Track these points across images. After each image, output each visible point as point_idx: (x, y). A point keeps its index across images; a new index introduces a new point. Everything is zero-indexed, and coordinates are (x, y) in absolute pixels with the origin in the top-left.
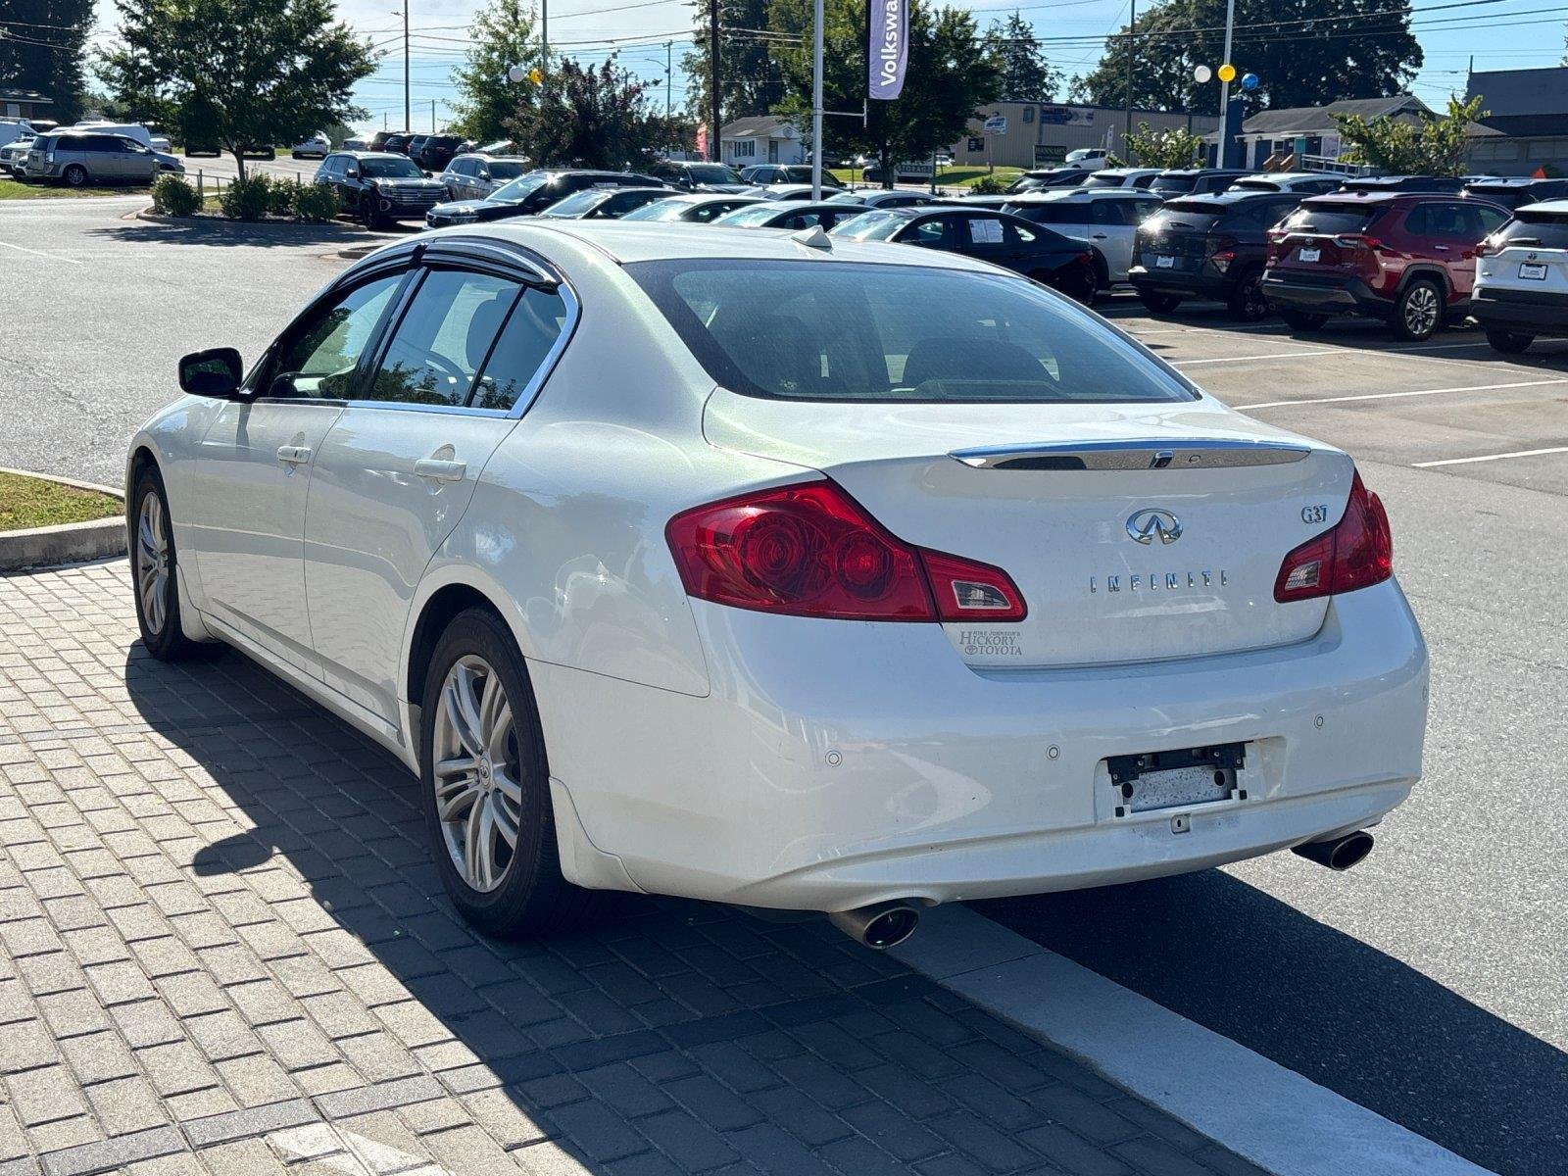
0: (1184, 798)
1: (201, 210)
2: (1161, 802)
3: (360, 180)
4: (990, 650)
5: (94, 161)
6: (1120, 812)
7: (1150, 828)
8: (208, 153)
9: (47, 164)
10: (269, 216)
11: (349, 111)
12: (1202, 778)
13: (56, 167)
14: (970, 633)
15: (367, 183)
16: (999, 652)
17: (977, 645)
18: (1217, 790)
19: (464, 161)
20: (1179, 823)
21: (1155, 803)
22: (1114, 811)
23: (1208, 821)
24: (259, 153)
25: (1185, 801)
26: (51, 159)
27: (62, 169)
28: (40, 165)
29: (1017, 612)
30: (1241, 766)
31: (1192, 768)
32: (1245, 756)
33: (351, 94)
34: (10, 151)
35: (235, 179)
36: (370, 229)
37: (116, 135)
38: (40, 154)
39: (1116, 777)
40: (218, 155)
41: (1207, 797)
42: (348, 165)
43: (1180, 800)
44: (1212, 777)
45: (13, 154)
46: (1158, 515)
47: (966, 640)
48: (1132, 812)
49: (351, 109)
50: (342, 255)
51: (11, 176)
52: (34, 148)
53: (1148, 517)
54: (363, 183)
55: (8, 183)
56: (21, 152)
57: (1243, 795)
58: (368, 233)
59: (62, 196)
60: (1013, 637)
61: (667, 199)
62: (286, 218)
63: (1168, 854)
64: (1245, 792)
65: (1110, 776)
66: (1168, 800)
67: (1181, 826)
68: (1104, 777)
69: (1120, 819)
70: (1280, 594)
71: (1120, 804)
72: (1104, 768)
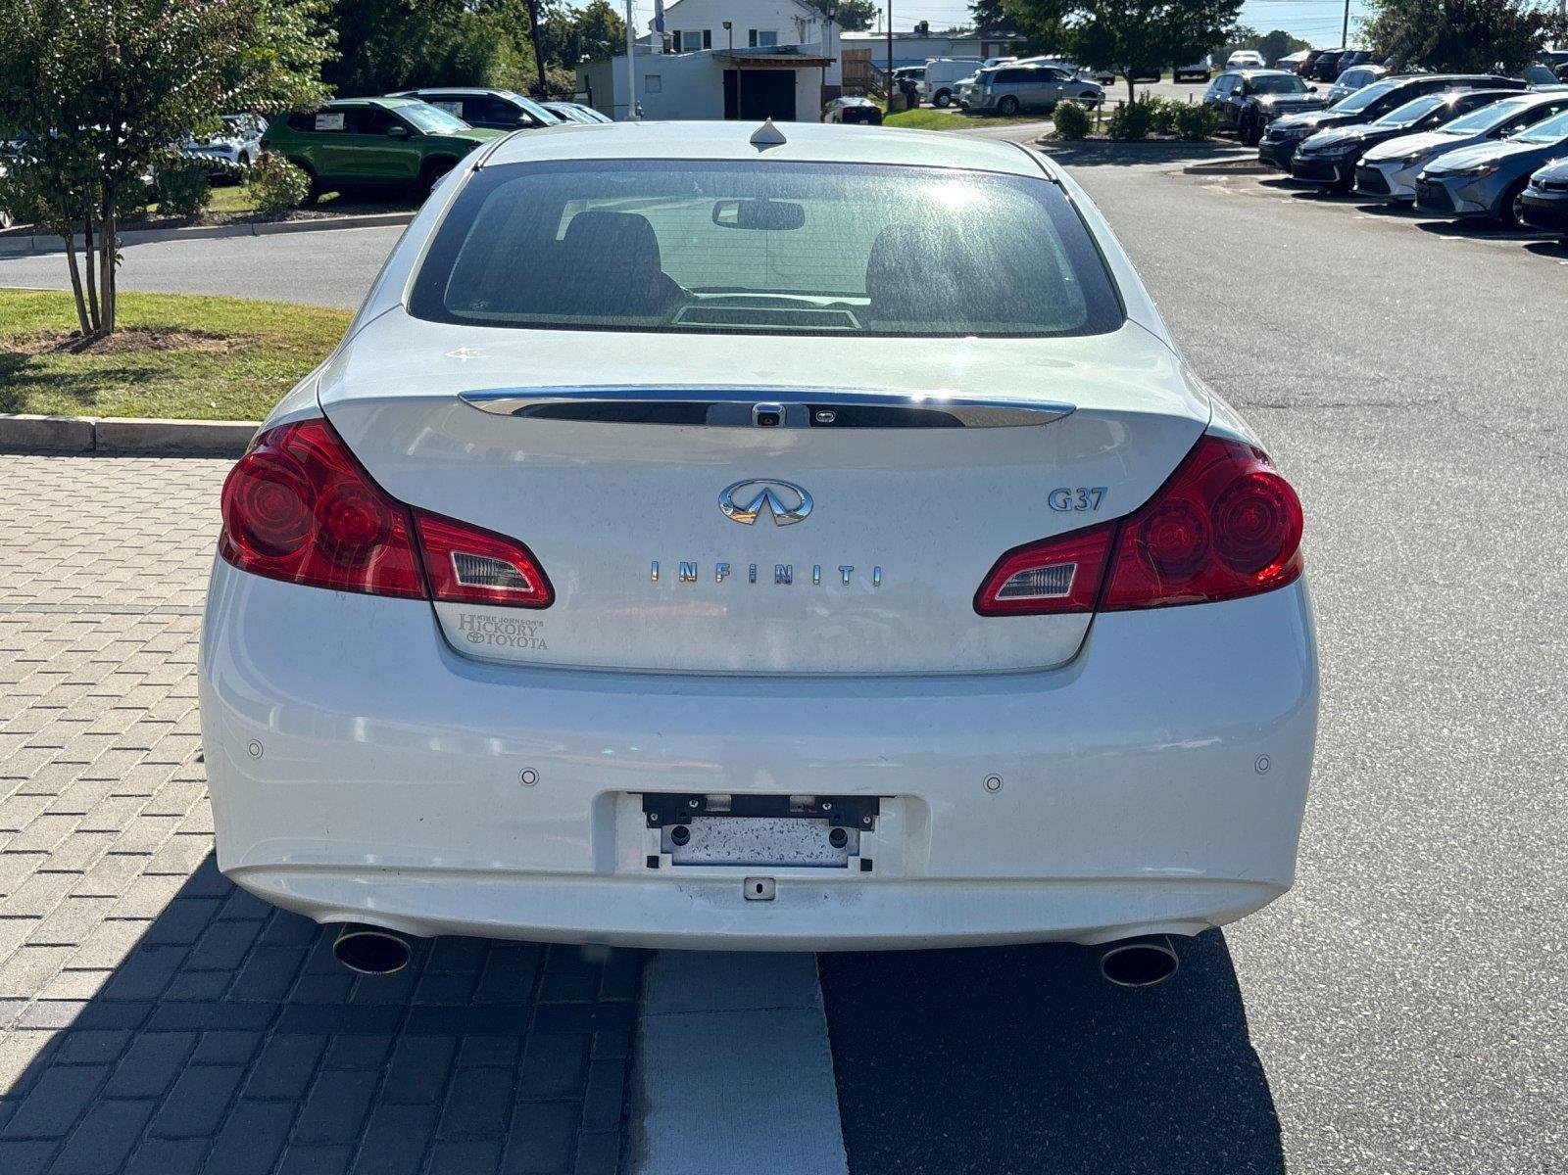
0: (772, 857)
1: (1091, 133)
2: (733, 857)
3: (1243, 98)
4: (501, 640)
5: (1025, 92)
6: (653, 862)
7: (708, 890)
8: (1149, 80)
9: (985, 96)
10: (1153, 135)
11: (1237, 31)
12: (814, 837)
13: (993, 99)
14: (472, 617)
15: (1250, 100)
16: (515, 643)
17: (483, 632)
18: (830, 853)
19: (1352, 73)
20: (760, 888)
21: (722, 856)
22: (645, 860)
23: (807, 893)
24: (1195, 77)
25: (774, 860)
26: (989, 91)
27: (997, 101)
28: (979, 98)
29: (541, 595)
30: (869, 827)
31: (797, 819)
32: (878, 813)
33: (1237, 14)
34: (959, 87)
35: (1122, 103)
36: (1245, 146)
37: (1046, 66)
38: (980, 88)
39: (654, 817)
40: (1158, 80)
41: (813, 861)
42: (1234, 85)
43: (765, 857)
44: (826, 834)
45: (963, 89)
46: (774, 487)
47: (467, 626)
48: (674, 864)
49: (1238, 29)
50: (1188, 171)
51: (960, 110)
52: (976, 82)
53: (758, 488)
54: (1245, 100)
55: (958, 115)
56: (967, 86)
57: (866, 865)
58: (1243, 149)
59: (993, 124)
60: (533, 626)
61: (1506, 101)
62: (1167, 138)
63: (727, 925)
64: (869, 861)
65: (644, 817)
66: (746, 856)
67: (760, 892)
68: (634, 815)
69: (652, 872)
70: (986, 604)
71: (657, 852)
72: (637, 804)
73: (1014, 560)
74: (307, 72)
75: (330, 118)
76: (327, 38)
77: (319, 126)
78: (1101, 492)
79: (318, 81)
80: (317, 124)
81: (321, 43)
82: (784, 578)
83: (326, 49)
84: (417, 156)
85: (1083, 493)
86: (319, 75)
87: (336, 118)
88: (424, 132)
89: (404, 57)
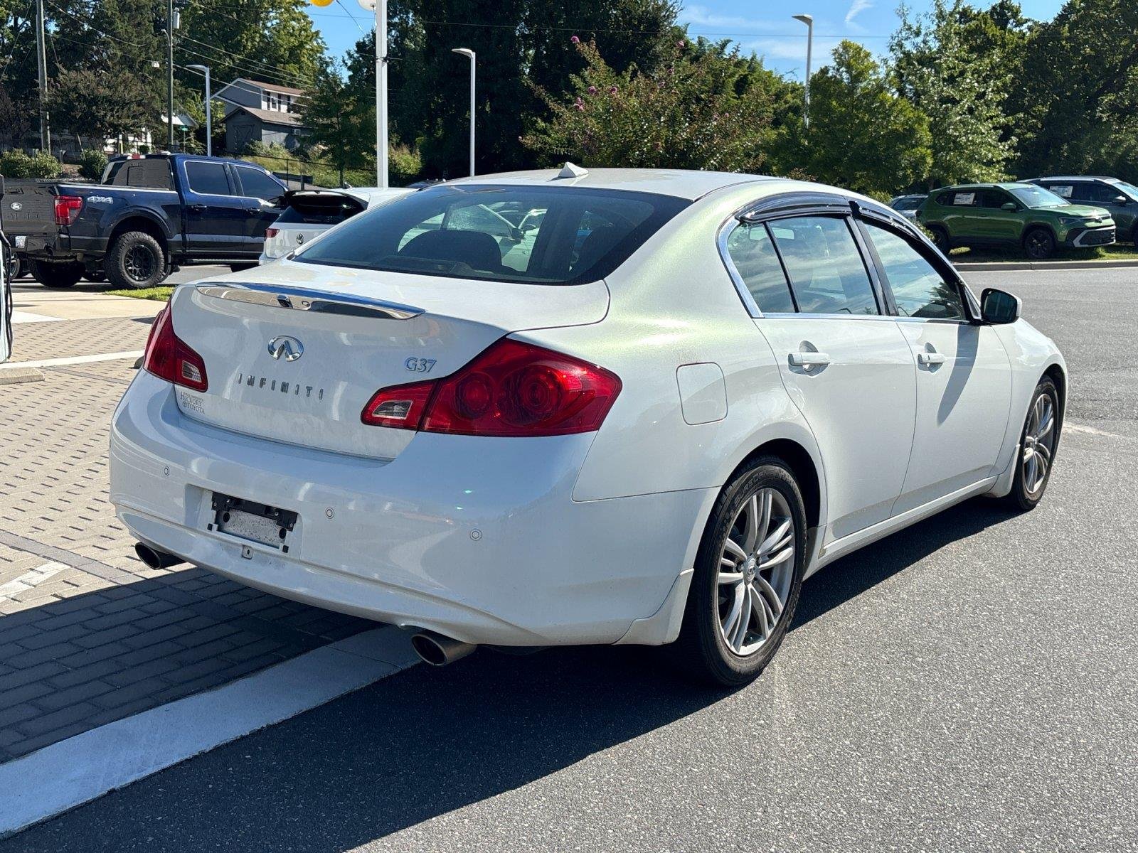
0: (256, 536)
2: (242, 534)
4: (192, 407)
6: (210, 527)
7: (228, 547)
12: (270, 528)
14: (184, 393)
16: (195, 409)
17: (187, 402)
18: (277, 540)
20: (248, 552)
21: (238, 532)
22: (207, 525)
23: (265, 559)
25: (256, 539)
29: (204, 385)
30: (291, 529)
31: (269, 519)
32: (295, 523)
39: (216, 505)
41: (270, 542)
43: (253, 536)
44: (279, 530)
46: (290, 341)
47: (183, 398)
48: (218, 530)
53: (283, 341)
57: (286, 549)
60: (201, 401)
63: (230, 567)
64: (288, 547)
65: (211, 503)
66: (247, 534)
67: (247, 555)
68: (208, 501)
69: (208, 532)
70: (368, 418)
71: (212, 523)
72: (210, 496)
73: (384, 393)
74: (995, 167)
75: (965, 196)
76: (1009, 143)
77: (957, 201)
78: (433, 362)
79: (1002, 173)
80: (956, 200)
81: (1004, 146)
82: (285, 387)
83: (1008, 150)
84: (1020, 223)
85: (424, 362)
86: (1003, 169)
87: (969, 196)
88: (1029, 207)
89: (1088, 156)
